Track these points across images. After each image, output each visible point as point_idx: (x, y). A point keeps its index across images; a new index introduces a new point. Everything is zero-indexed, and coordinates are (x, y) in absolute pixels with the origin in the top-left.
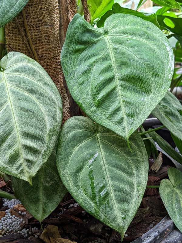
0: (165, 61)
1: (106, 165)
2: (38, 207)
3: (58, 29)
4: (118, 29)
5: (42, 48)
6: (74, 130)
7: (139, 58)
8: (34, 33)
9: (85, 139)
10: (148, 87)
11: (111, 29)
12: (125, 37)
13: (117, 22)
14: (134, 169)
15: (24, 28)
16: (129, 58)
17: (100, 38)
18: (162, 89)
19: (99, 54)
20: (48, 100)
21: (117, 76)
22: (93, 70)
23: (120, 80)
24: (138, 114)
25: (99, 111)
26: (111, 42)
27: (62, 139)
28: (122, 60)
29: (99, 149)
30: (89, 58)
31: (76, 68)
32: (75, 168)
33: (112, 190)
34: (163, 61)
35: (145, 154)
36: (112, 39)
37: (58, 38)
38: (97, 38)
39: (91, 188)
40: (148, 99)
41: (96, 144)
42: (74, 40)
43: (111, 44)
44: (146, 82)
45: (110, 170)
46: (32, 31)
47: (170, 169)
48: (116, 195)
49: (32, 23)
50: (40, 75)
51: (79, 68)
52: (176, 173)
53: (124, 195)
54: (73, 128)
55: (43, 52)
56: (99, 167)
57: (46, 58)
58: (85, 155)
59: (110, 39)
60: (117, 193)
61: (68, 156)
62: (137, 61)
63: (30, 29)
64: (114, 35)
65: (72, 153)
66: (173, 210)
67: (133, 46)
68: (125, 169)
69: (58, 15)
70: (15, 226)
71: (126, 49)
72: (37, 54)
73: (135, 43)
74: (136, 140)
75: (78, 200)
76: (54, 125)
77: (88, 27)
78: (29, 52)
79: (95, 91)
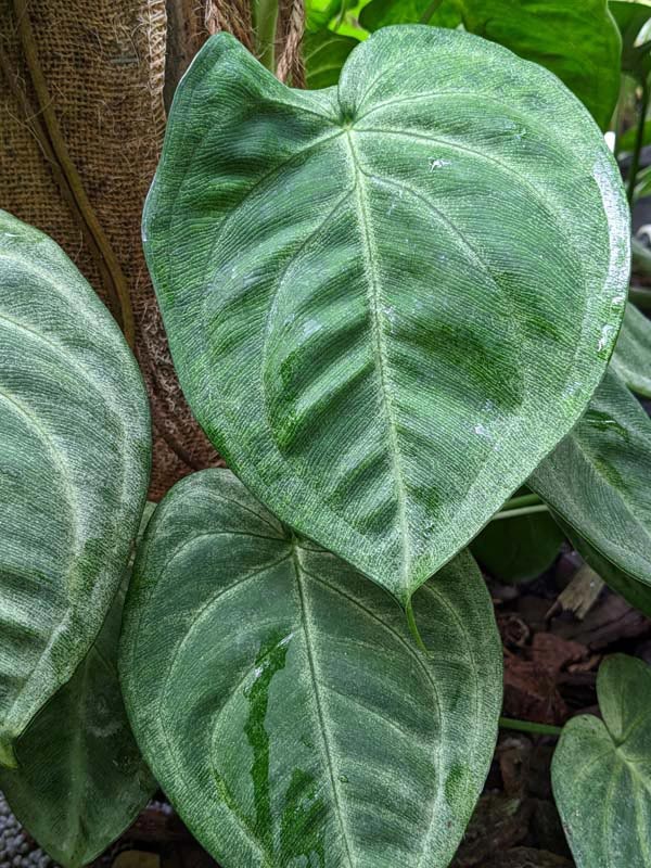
0: (590, 266)
1: (322, 689)
2: (63, 817)
3: (159, 76)
4: (400, 101)
5: (100, 150)
6: (200, 534)
7: (472, 249)
8: (67, 87)
9: (244, 571)
10: (508, 378)
11: (371, 98)
12: (423, 142)
13: (399, 65)
14: (442, 705)
15: (26, 66)
16: (433, 246)
17: (319, 140)
18: (566, 397)
19: (310, 217)
20: (83, 415)
21: (382, 319)
22: (278, 286)
23: (392, 335)
24: (457, 496)
25: (294, 470)
26: (366, 159)
27: (146, 569)
28: (404, 250)
29: (298, 618)
30: (265, 230)
31: (207, 276)
32: (194, 697)
33: (338, 794)
34: (579, 267)
35: (493, 641)
36: (368, 149)
37: (161, 113)
38: (308, 139)
39: (252, 784)
40: (502, 431)
41: (288, 592)
42: (199, 154)
43: (364, 168)
44: (499, 357)
45: (338, 712)
46: (56, 79)
47: (611, 667)
48: (357, 817)
49: (56, 46)
50: (58, 303)
51: (220, 275)
52: (632, 685)
53: (390, 817)
54: (198, 523)
55: (106, 169)
56: (294, 695)
57: (117, 193)
58: (238, 640)
59: (361, 149)
60: (362, 808)
61: (171, 643)
62: (463, 261)
63: (51, 72)
64: (380, 128)
65: (187, 632)
66: (599, 853)
67: (452, 190)
68: (399, 706)
69: (162, 15)
70: (6, 838)
71: (424, 199)
72: (82, 175)
73: (462, 176)
74: (457, 580)
75: (198, 832)
76: (107, 526)
77: (266, 95)
78: (50, 169)
79: (279, 383)
